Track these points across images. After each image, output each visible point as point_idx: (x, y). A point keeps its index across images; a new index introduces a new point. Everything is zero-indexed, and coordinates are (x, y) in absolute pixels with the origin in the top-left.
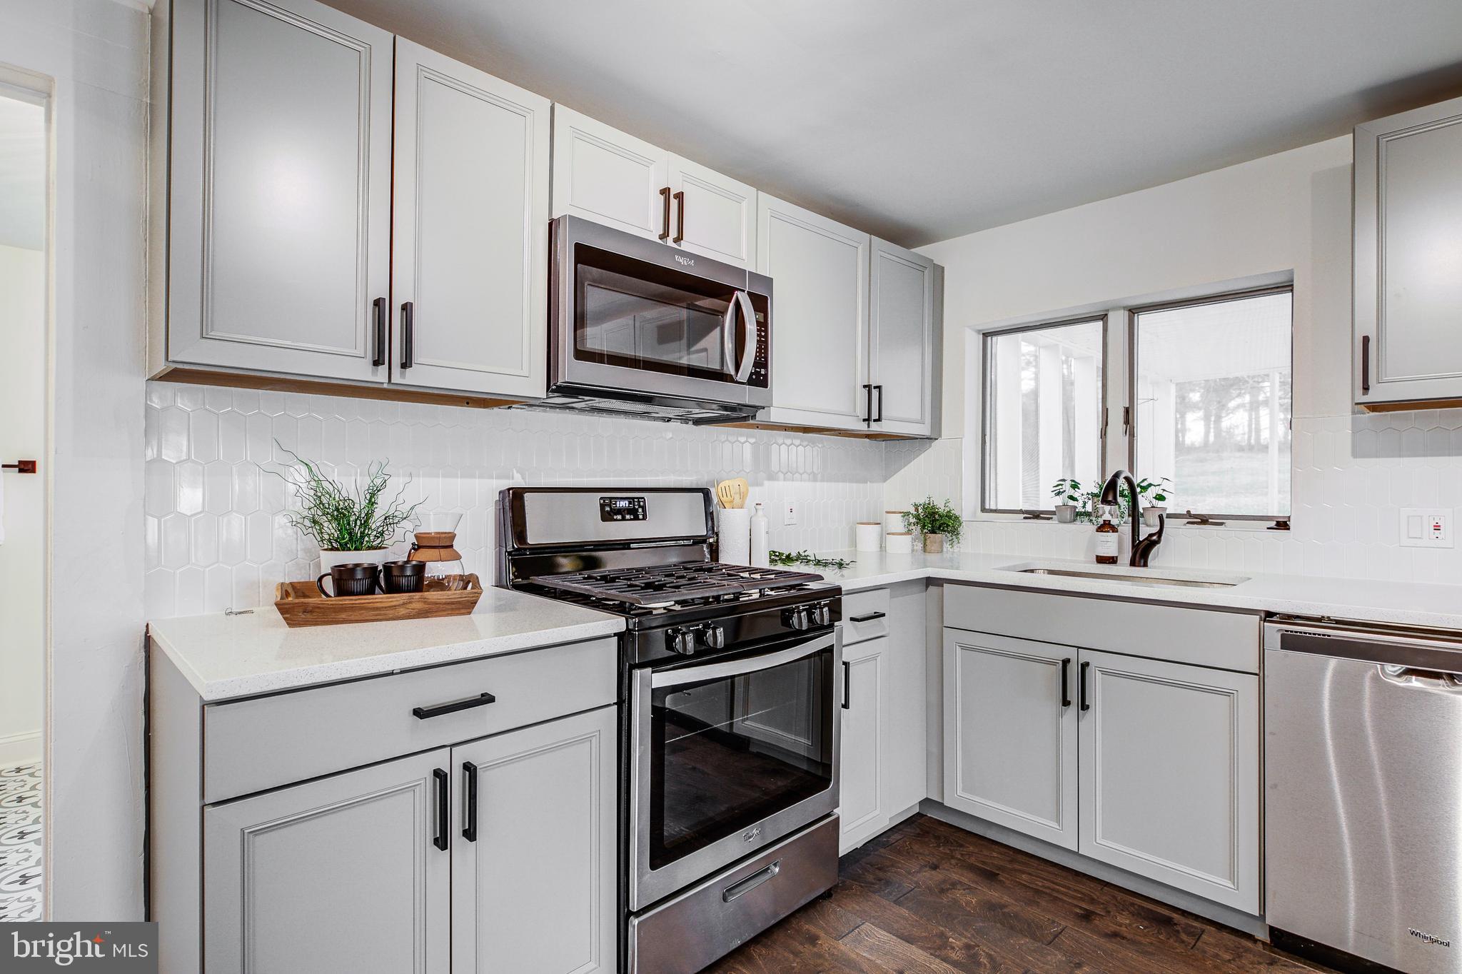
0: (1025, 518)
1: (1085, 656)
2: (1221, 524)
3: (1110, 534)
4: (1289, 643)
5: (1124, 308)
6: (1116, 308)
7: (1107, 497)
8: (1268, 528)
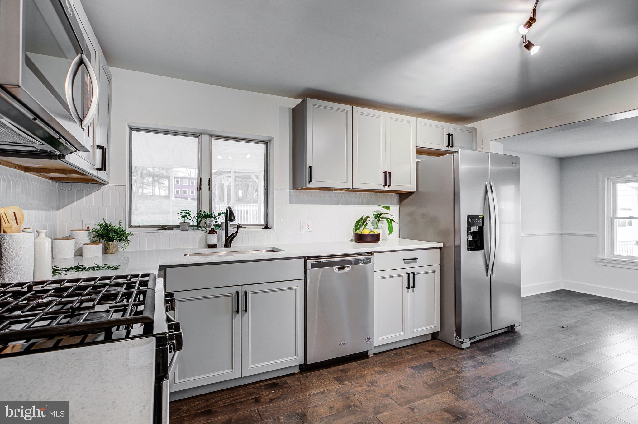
0: (159, 230)
1: (245, 288)
2: (246, 228)
3: (215, 234)
4: (314, 266)
5: (209, 134)
6: (206, 134)
7: (231, 218)
8: (262, 228)
